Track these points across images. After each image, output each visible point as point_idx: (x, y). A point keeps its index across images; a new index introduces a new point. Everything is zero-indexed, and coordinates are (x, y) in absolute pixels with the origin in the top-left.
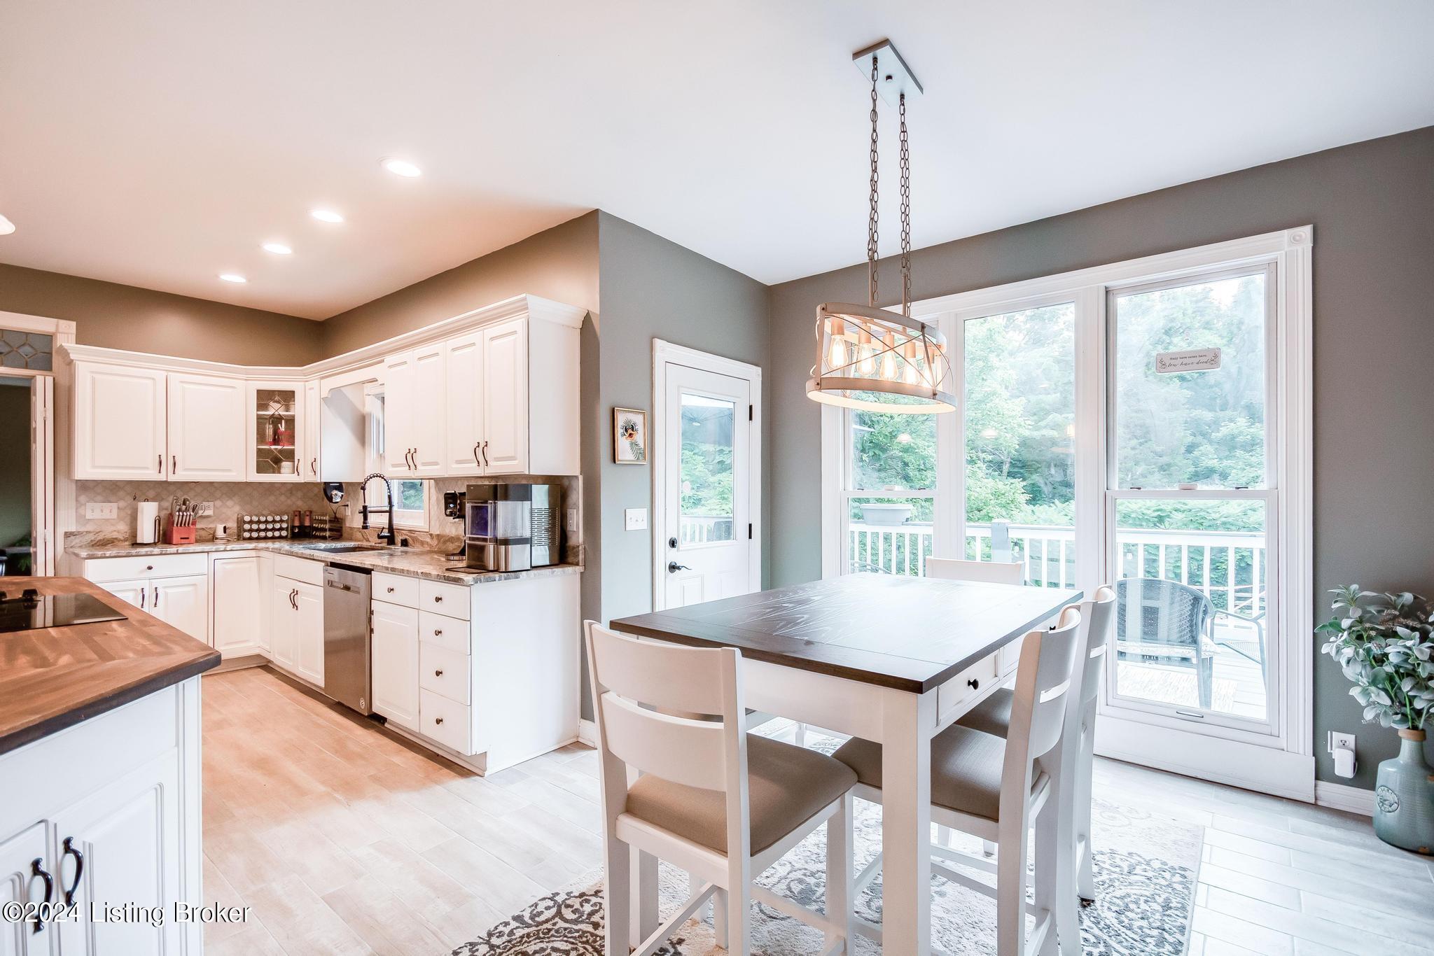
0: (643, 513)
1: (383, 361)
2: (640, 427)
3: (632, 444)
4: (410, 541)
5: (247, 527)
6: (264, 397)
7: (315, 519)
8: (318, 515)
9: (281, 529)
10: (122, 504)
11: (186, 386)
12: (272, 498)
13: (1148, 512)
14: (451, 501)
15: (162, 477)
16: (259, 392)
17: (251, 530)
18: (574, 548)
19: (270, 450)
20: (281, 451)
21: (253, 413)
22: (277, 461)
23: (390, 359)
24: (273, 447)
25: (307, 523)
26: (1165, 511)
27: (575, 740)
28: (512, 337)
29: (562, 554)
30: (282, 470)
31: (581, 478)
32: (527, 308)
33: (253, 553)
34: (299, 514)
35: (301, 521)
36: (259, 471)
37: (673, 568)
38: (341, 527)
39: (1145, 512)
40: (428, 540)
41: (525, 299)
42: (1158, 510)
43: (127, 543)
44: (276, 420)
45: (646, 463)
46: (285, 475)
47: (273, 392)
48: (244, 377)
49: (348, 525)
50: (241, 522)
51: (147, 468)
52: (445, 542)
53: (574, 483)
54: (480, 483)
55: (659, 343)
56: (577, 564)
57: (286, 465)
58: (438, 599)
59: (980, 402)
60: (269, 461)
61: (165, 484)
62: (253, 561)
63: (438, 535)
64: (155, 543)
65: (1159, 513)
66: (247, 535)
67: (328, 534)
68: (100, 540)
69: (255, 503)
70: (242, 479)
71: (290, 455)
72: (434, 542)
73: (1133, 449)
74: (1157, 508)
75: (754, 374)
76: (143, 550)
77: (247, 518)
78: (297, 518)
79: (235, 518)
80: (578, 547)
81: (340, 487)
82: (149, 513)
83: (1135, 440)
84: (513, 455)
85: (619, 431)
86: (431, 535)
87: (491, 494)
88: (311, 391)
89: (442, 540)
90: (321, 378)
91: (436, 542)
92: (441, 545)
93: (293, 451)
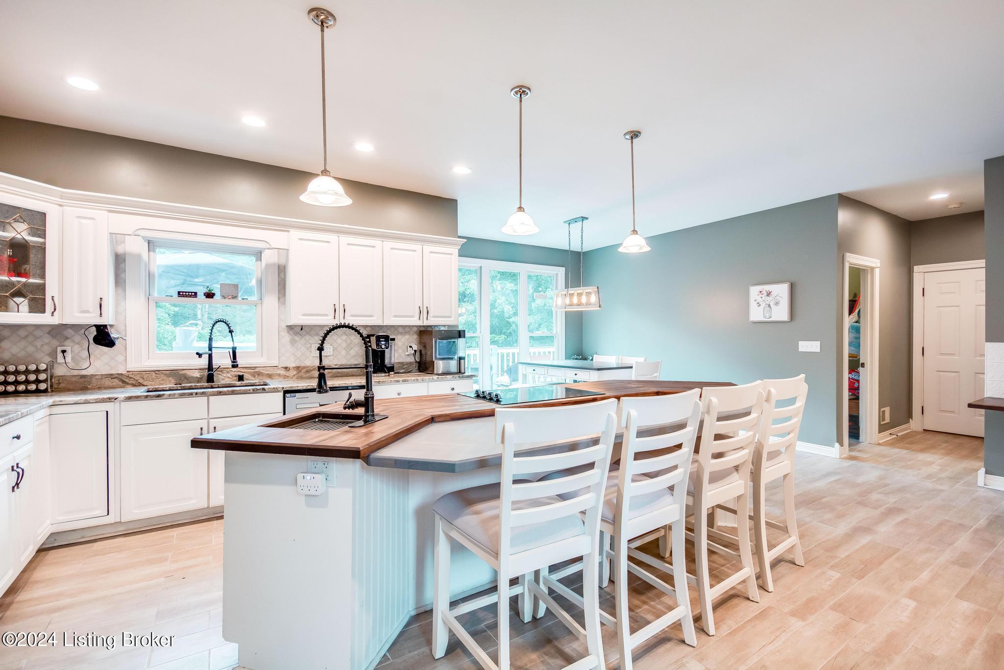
1: (289, 231)
4: (247, 376)
14: (383, 340)
20: (24, 285)
23: (297, 233)
44: (17, 244)
63: (297, 367)
86: (286, 368)
87: (457, 335)
88: (83, 221)
89: (304, 370)
90: (110, 211)
91: (295, 373)
92: (300, 374)
93: (42, 285)
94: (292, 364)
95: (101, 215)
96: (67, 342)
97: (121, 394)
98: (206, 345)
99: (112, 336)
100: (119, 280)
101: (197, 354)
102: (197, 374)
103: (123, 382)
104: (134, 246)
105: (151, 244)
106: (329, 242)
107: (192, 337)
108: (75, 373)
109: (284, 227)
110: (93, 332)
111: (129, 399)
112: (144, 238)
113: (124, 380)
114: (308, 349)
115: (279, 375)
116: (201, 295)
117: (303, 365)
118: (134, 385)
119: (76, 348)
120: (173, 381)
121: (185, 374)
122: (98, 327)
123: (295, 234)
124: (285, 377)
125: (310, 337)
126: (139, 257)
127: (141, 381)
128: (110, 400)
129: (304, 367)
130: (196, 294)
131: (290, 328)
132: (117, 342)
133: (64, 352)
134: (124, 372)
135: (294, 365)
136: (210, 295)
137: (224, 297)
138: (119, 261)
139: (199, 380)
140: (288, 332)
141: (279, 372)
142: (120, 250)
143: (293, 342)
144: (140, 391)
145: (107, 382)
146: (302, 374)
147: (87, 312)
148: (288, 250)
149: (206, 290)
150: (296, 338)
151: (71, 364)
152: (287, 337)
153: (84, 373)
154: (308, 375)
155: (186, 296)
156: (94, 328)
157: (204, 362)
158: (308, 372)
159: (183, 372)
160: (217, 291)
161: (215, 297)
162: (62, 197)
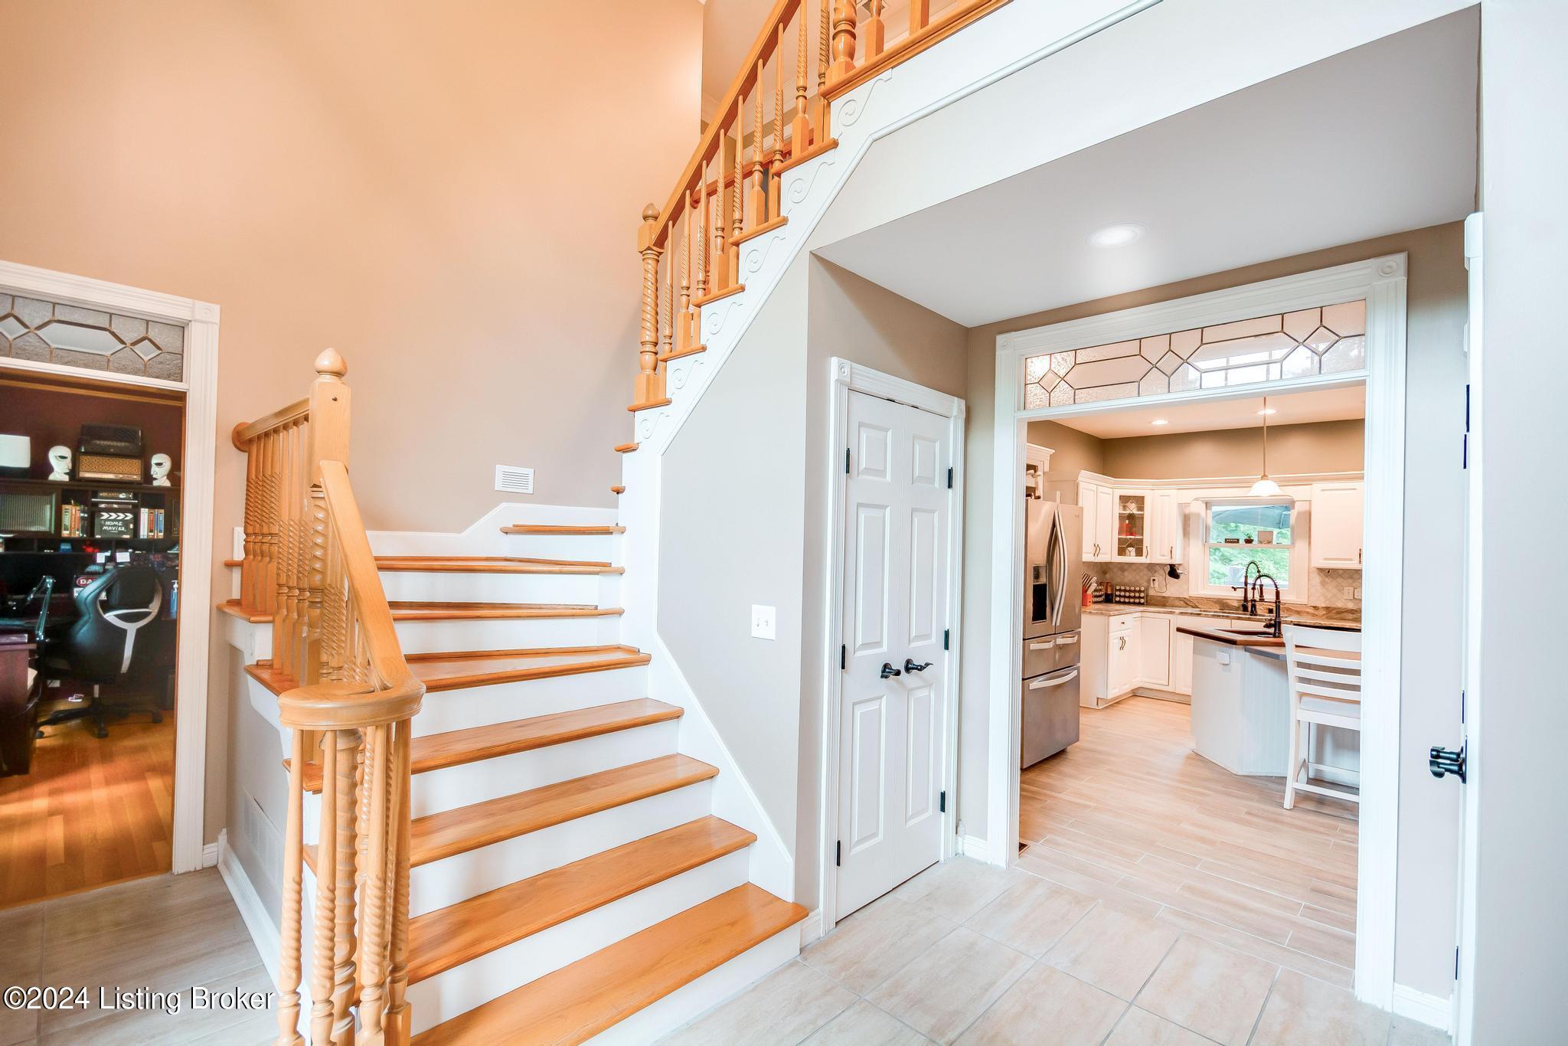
1: (1311, 484)
5: (1118, 593)
6: (1123, 499)
16: (1120, 496)
17: (1120, 596)
19: (1127, 539)
20: (1133, 540)
21: (1117, 511)
22: (1129, 547)
24: (1128, 537)
33: (1139, 614)
36: (1121, 554)
40: (1311, 611)
44: (1131, 517)
47: (1131, 497)
60: (1126, 546)
66: (1118, 599)
70: (1107, 560)
71: (1139, 543)
72: (1321, 612)
86: (1315, 607)
88: (1164, 498)
89: (1335, 611)
90: (1178, 489)
91: (1324, 612)
93: (1141, 541)
94: (1321, 604)
95: (1173, 492)
96: (1156, 574)
97: (1177, 611)
98: (1243, 580)
99: (1178, 571)
100: (1186, 533)
101: (1233, 588)
102: (1236, 604)
103: (1186, 603)
104: (1198, 508)
105: (1208, 505)
106: (1355, 489)
107: (1240, 574)
108: (1160, 594)
109: (1307, 482)
110: (1168, 569)
111: (1182, 613)
112: (1202, 501)
113: (1187, 602)
114: (1340, 591)
115: (1308, 613)
116: (1242, 541)
117: (1334, 606)
118: (1193, 607)
119: (1161, 577)
120: (1218, 607)
121: (1226, 603)
122: (1171, 565)
123: (1317, 486)
124: (1314, 615)
126: (1198, 515)
127: (1197, 604)
128: (1171, 613)
129: (1335, 609)
130: (1238, 540)
131: (1321, 570)
132: (1181, 576)
133: (1154, 580)
134: (1187, 597)
135: (1324, 605)
136: (1249, 541)
137: (1261, 542)
138: (1186, 520)
139: (1237, 609)
140: (1319, 574)
141: (1307, 610)
142: (1187, 511)
143: (1323, 584)
144: (1196, 611)
145: (1177, 603)
146: (1332, 614)
147: (1164, 556)
148: (1310, 501)
149: (1246, 537)
150: (1327, 579)
151: (1157, 589)
152: (1317, 579)
153: (1164, 595)
154: (1339, 616)
155: (1231, 542)
156: (1169, 566)
157: (1240, 594)
158: (1338, 613)
159: (1225, 601)
160: (1255, 538)
161: (1254, 543)
162: (1153, 485)
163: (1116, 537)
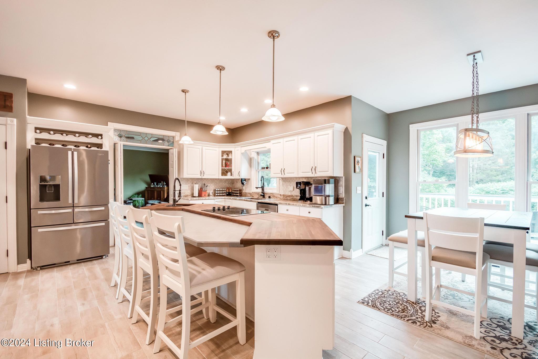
0: (360, 187)
1: (270, 142)
2: (360, 162)
3: (358, 167)
4: (271, 197)
5: (217, 192)
6: (223, 152)
7: (233, 190)
8: (236, 189)
9: (224, 193)
10: (189, 185)
11: (206, 150)
12: (221, 183)
13: (498, 191)
14: (299, 184)
15: (201, 177)
16: (222, 151)
17: (218, 193)
18: (341, 198)
19: (225, 169)
20: (228, 169)
21: (221, 158)
22: (227, 172)
23: (272, 142)
24: (226, 168)
25: (230, 191)
26: (506, 190)
27: (342, 256)
28: (327, 136)
29: (337, 200)
30: (228, 175)
31: (344, 177)
32: (334, 127)
33: (224, 200)
34: (228, 188)
35: (229, 190)
36: (222, 175)
37: (366, 205)
38: (242, 192)
39: (497, 191)
40: (279, 196)
41: (334, 124)
42: (502, 190)
43: (190, 196)
44: (227, 160)
45: (361, 173)
46: (229, 177)
47: (226, 151)
48: (218, 147)
49: (244, 191)
50: (215, 190)
51: (198, 175)
52: (286, 197)
53: (341, 179)
54: (320, 179)
55: (364, 135)
56: (343, 203)
57: (229, 173)
58: (309, 212)
59: (429, 147)
60: (224, 172)
61: (202, 179)
62: (223, 202)
63: (283, 195)
64: (198, 197)
65: (503, 191)
66: (217, 194)
67: (238, 195)
68: (185, 195)
69: (217, 185)
70: (218, 178)
71: (231, 171)
72: (282, 197)
73: (489, 165)
74: (502, 189)
75: (385, 143)
76: (195, 198)
77: (217, 190)
78: (227, 190)
79: (213, 189)
80: (344, 198)
81: (245, 180)
82: (197, 188)
83: (490, 161)
84: (327, 170)
85: (356, 163)
86: (280, 195)
87: (323, 182)
88: (238, 151)
90: (241, 147)
92: (284, 198)
93: (231, 169)
94: (282, 194)
95: (239, 148)
100: (251, 166)
104: (254, 155)
105: (258, 153)
109: (269, 140)
116: (266, 168)
117: (285, 194)
124: (280, 198)
125: (287, 182)
126: (254, 158)
127: (253, 195)
134: (251, 193)
138: (251, 160)
140: (282, 180)
143: (283, 184)
147: (239, 175)
151: (245, 189)
152: (281, 182)
162: (235, 146)
163: (221, 168)
